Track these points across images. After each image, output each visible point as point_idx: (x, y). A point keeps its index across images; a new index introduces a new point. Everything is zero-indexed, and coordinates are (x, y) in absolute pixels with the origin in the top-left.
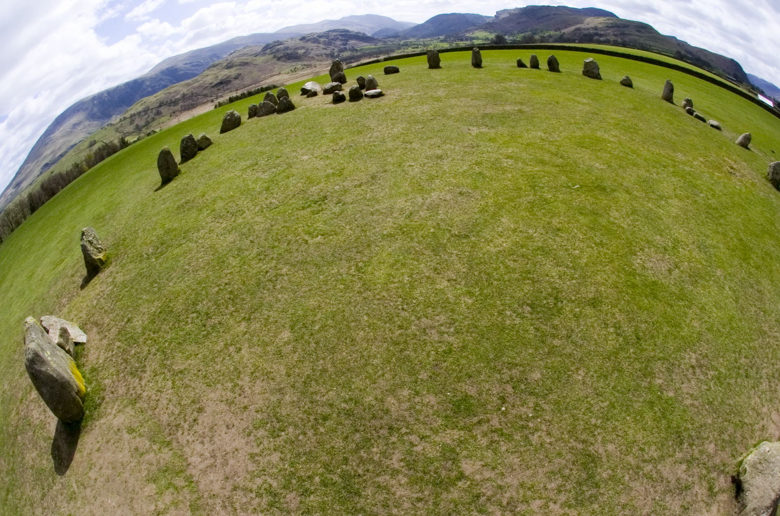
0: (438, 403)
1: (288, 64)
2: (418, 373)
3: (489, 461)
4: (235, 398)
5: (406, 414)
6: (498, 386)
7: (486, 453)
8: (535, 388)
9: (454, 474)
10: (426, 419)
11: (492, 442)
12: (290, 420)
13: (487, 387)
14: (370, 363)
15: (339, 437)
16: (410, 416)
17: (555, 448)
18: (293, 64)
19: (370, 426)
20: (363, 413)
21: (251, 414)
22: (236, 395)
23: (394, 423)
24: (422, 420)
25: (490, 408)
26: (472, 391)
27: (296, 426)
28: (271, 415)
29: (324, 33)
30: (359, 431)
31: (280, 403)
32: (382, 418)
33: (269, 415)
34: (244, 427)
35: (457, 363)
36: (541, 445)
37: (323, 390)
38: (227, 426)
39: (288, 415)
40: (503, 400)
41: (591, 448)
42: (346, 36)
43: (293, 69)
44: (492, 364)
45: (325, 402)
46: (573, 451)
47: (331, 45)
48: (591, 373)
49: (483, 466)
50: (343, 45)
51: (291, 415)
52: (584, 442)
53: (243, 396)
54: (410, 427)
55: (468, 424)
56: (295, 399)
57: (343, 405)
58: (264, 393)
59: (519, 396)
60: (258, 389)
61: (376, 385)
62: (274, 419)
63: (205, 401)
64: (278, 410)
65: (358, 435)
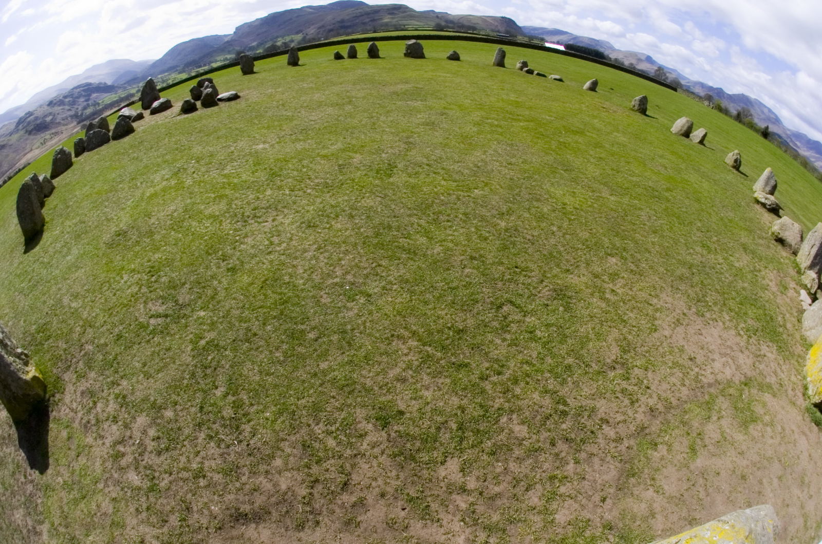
1: (38, 136)
18: (42, 135)
29: (69, 92)
42: (88, 90)
43: (42, 141)
47: (75, 104)
50: (87, 100)
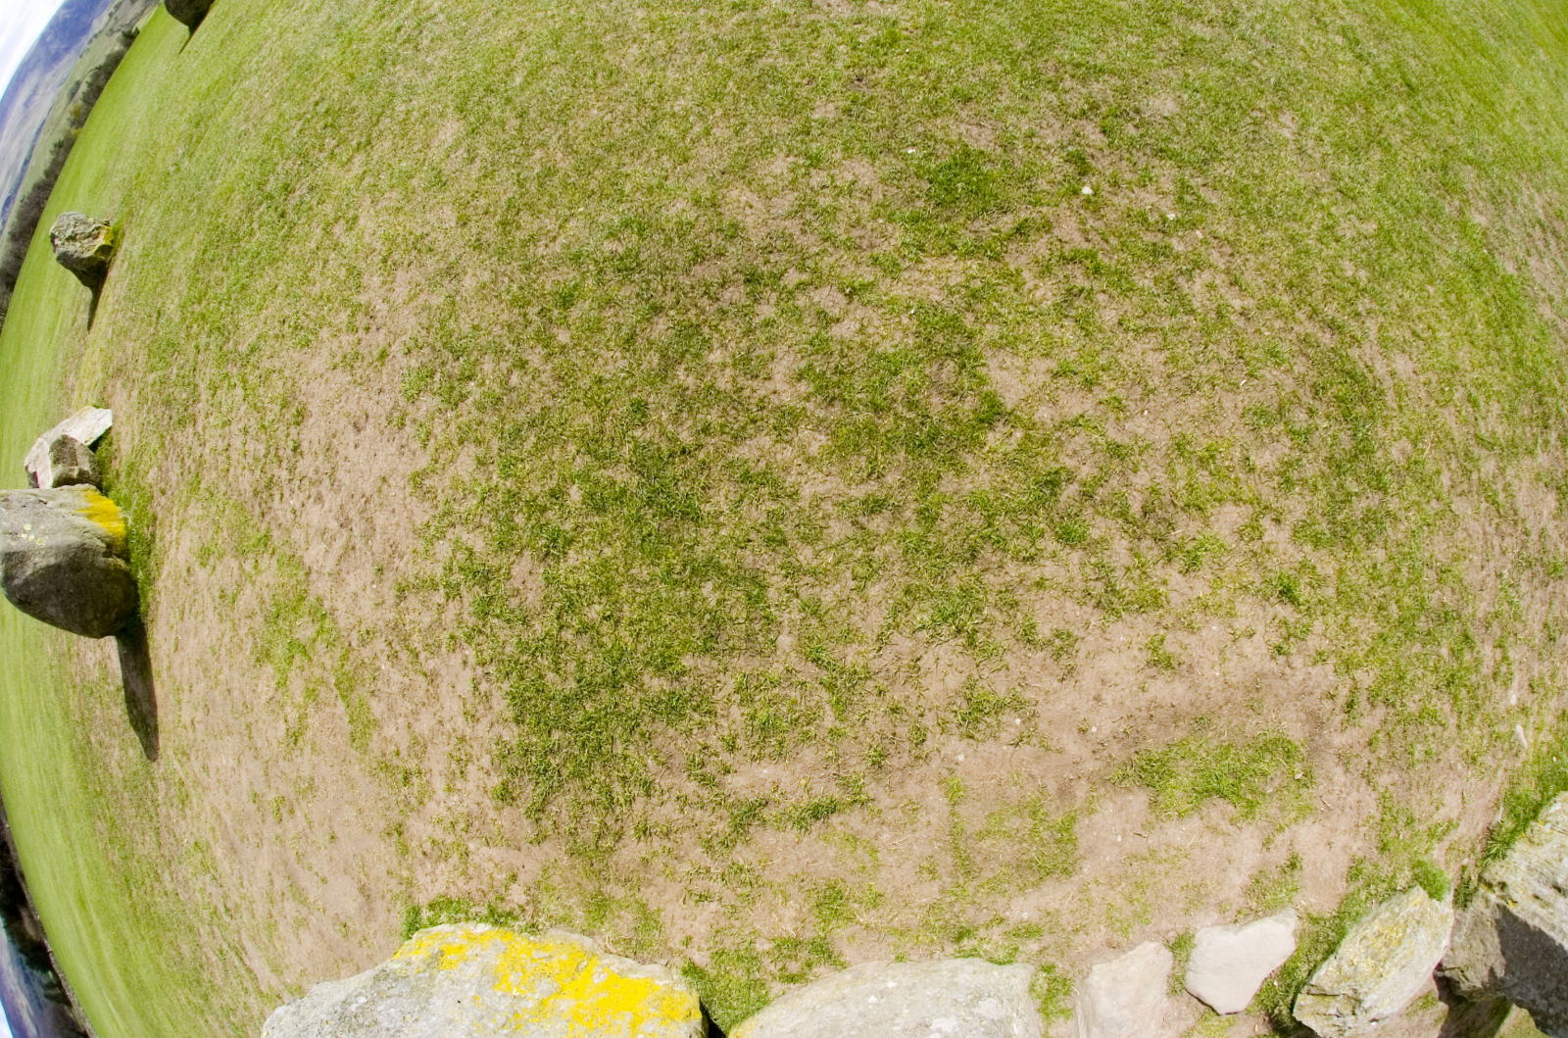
0: (883, 181)
2: (808, 105)
3: (1073, 356)
4: (360, 340)
5: (793, 226)
6: (1057, 125)
7: (1057, 332)
8: (1168, 139)
9: (967, 407)
10: (855, 233)
11: (1071, 294)
12: (483, 341)
13: (1025, 128)
14: (664, 115)
15: (612, 344)
16: (803, 232)
17: (1258, 331)
19: (693, 287)
20: (666, 254)
21: (397, 367)
22: (361, 334)
23: (760, 260)
24: (844, 237)
25: (1047, 187)
26: (982, 140)
27: (500, 352)
28: (439, 345)
30: (662, 308)
31: (453, 303)
32: (720, 255)
33: (434, 349)
34: (388, 408)
35: (921, 67)
36: (1220, 315)
37: (551, 225)
38: (355, 425)
39: (475, 328)
40: (1081, 165)
41: (1354, 352)
44: (1027, 66)
45: (558, 257)
46: (1311, 351)
48: (1314, 130)
49: (1056, 375)
51: (483, 325)
52: (1333, 327)
53: (374, 328)
54: (808, 263)
55: (987, 240)
56: (486, 276)
57: (609, 246)
58: (416, 295)
59: (1127, 155)
60: (401, 293)
61: (691, 166)
62: (447, 355)
63: (304, 387)
64: (451, 325)
65: (662, 324)
